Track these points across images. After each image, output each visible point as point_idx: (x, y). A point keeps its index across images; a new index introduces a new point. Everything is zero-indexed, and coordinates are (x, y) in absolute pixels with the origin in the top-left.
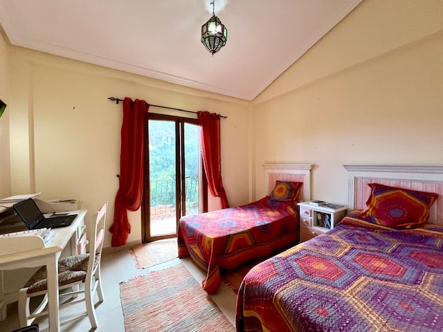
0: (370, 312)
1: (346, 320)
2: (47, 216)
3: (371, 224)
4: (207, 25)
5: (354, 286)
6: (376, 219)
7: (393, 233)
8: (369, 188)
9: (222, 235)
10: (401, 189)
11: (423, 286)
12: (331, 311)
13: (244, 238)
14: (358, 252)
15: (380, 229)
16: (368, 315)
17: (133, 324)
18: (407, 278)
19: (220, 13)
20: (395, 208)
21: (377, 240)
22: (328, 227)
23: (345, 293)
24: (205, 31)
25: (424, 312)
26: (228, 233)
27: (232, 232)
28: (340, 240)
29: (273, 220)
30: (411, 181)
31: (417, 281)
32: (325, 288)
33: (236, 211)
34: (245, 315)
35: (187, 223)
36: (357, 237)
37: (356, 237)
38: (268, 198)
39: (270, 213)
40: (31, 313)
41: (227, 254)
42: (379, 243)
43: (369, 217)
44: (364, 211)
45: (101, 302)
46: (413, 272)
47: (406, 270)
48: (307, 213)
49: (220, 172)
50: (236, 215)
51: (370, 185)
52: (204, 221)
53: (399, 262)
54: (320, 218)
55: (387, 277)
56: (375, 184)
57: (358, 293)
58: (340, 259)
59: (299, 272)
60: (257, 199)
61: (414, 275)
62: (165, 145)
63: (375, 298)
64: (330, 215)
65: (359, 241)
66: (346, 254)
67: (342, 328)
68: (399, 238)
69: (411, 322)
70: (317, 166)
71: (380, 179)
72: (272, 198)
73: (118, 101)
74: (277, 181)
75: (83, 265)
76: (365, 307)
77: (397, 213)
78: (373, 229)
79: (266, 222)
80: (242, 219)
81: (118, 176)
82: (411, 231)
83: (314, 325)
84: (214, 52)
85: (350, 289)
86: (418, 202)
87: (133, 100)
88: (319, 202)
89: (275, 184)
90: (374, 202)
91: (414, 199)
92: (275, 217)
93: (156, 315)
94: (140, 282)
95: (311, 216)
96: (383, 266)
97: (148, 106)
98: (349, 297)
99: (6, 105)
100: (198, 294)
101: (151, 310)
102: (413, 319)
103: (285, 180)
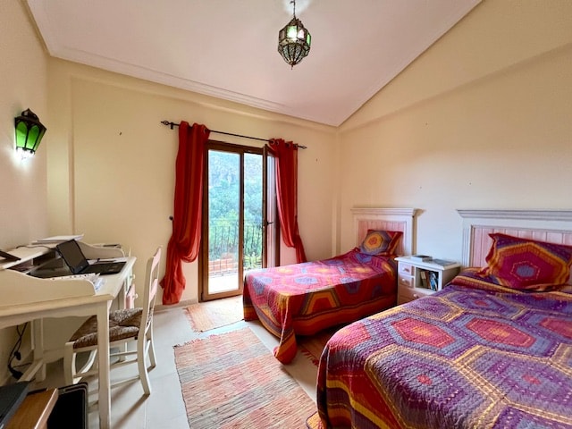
0: (486, 384)
1: (454, 390)
2: (91, 262)
3: (492, 285)
4: (285, 30)
5: (466, 355)
6: (498, 279)
7: (519, 297)
8: (490, 240)
9: (300, 293)
10: (532, 241)
11: (556, 359)
12: (436, 380)
13: (327, 299)
14: (472, 317)
15: (503, 291)
16: (482, 387)
17: (192, 392)
18: (535, 349)
19: (302, 14)
20: (524, 264)
21: (499, 304)
22: (435, 288)
23: (455, 362)
24: (283, 37)
25: (555, 387)
26: (307, 291)
27: (311, 290)
28: (449, 303)
29: (363, 277)
30: (547, 231)
31: (549, 352)
32: (429, 356)
33: (316, 266)
34: (328, 386)
35: (256, 277)
36: (473, 300)
37: (470, 300)
38: (356, 250)
39: (359, 270)
40: (77, 371)
41: (305, 316)
42: (502, 308)
43: (489, 276)
44: (482, 269)
45: (153, 367)
46: (544, 342)
47: (535, 340)
48: (407, 270)
49: (296, 217)
50: (316, 270)
51: (491, 235)
52: (277, 276)
53: (526, 331)
54: (424, 277)
55: (509, 347)
56: (498, 235)
57: (471, 363)
58: (449, 325)
59: (397, 338)
60: (343, 252)
61: (545, 347)
62: (223, 184)
63: (493, 369)
64: (437, 274)
65: (475, 305)
66: (457, 319)
67: (449, 399)
68: (528, 304)
69: (537, 397)
70: (422, 211)
71: (506, 228)
72: (362, 251)
73: (172, 125)
74: (369, 231)
75: (134, 319)
76: (479, 378)
77: (526, 272)
78: (494, 292)
79: (355, 280)
80: (323, 276)
81: (171, 218)
82: (544, 294)
83: (415, 395)
84: (294, 63)
85: (460, 358)
86: (555, 257)
87: (191, 125)
88: (423, 257)
89: (366, 233)
90: (497, 258)
91: (550, 254)
92: (365, 274)
93: (218, 384)
94: (197, 346)
95: (413, 274)
96: (505, 334)
97: (208, 132)
98: (459, 366)
99: (45, 129)
100: (269, 363)
101: (213, 378)
102: (540, 393)
103: (379, 228)
